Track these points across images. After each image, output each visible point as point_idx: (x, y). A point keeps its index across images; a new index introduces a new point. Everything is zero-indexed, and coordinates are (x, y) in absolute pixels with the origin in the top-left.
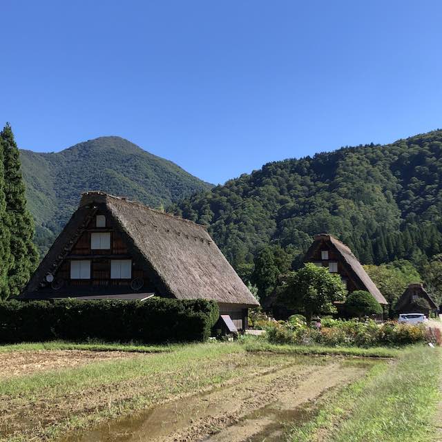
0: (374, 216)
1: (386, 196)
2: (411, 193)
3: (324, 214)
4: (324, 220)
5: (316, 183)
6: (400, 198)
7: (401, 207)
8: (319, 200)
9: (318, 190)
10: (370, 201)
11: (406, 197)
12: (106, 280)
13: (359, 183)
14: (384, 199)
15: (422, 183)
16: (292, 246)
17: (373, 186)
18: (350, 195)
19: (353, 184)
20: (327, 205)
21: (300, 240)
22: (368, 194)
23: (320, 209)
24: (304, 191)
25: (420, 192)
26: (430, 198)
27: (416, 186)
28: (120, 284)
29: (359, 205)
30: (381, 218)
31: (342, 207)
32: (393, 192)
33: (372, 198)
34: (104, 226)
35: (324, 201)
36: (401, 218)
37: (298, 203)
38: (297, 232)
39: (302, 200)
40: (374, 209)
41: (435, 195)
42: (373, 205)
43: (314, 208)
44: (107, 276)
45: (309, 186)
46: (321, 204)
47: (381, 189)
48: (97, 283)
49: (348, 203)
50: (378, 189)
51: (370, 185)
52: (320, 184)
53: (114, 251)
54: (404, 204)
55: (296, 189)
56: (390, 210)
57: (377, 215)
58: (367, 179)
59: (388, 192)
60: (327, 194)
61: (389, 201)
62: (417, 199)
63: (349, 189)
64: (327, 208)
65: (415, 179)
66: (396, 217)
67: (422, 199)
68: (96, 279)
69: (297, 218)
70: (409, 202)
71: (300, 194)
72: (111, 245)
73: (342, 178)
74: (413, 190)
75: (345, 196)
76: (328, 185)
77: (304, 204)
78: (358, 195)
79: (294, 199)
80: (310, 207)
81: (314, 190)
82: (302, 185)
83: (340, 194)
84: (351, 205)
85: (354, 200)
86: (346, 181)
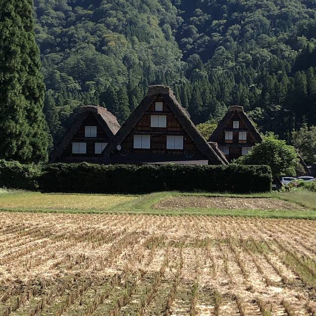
0: (150, 57)
1: (164, 31)
2: (195, 30)
3: (90, 52)
4: (92, 60)
5: (76, 9)
6: (181, 34)
7: (182, 46)
8: (82, 33)
9: (79, 18)
10: (145, 37)
11: (188, 34)
12: (162, 150)
13: (133, 12)
14: (162, 35)
15: (207, 17)
16: (52, 92)
17: (148, 18)
18: (121, 28)
19: (125, 13)
20: (92, 39)
21: (62, 85)
22: (143, 28)
23: (83, 45)
24: (59, 18)
25: (204, 28)
26: (217, 37)
27: (200, 20)
28: (174, 153)
29: (133, 42)
30: (159, 60)
31: (112, 44)
32: (173, 27)
33: (148, 34)
34: (162, 110)
35: (88, 34)
36: (181, 60)
37: (53, 34)
38: (58, 74)
39: (58, 30)
40: (151, 48)
41: (223, 33)
42: (149, 43)
43: (75, 42)
44: (163, 147)
45: (66, 12)
46: (85, 39)
47: (158, 22)
48: (155, 152)
49: (119, 39)
50: (155, 22)
51: (145, 16)
52: (80, 10)
53: (169, 129)
54: (186, 43)
55: (48, 15)
56: (170, 50)
57: (155, 55)
58: (142, 7)
59: (167, 26)
60: (91, 24)
61: (167, 38)
62: (201, 37)
63: (119, 20)
64: (92, 43)
65: (199, 11)
66: (177, 60)
67: (207, 38)
68: (154, 149)
69: (53, 55)
70: (191, 40)
71: (54, 21)
72: (167, 124)
73: (111, 5)
74: (196, 26)
75: (115, 30)
76: (92, 12)
77: (62, 35)
78: (130, 28)
79: (46, 28)
80: (70, 41)
81: (73, 18)
82: (56, 9)
83: (108, 26)
84: (122, 41)
85: (126, 34)
86: (116, 10)
